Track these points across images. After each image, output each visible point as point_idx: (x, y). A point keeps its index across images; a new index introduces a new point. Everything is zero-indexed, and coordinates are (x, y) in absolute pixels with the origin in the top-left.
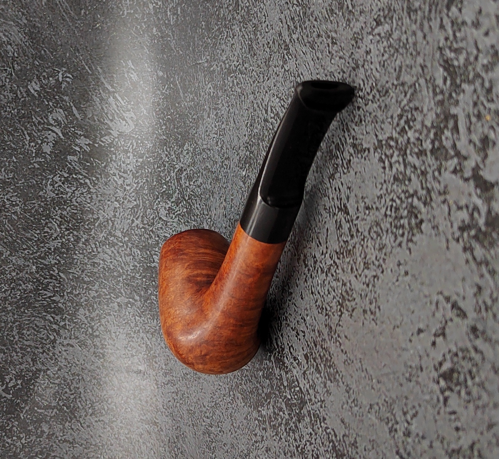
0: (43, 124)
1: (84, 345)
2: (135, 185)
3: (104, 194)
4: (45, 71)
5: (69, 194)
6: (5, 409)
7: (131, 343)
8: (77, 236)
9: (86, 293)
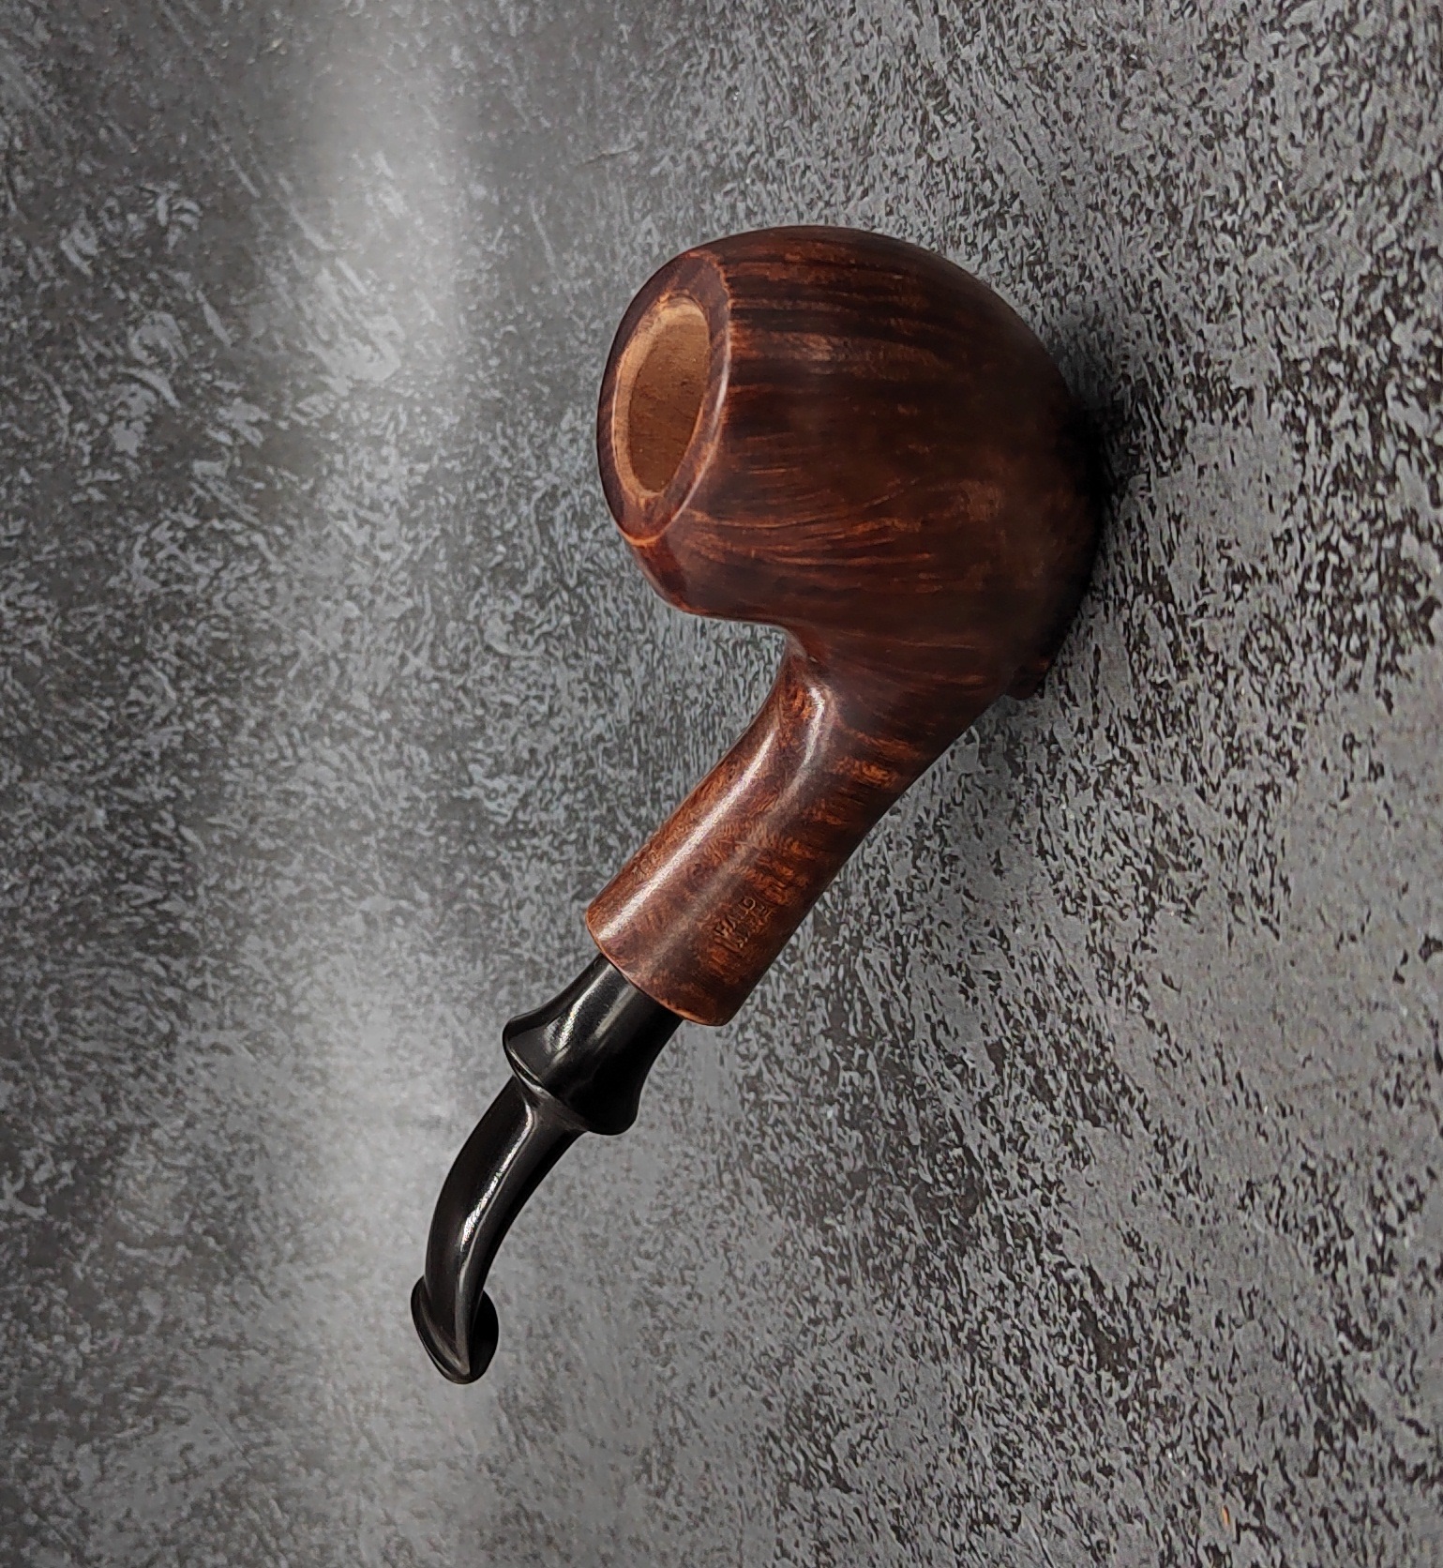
0: (115, 360)
1: (263, 1044)
2: (408, 548)
3: (314, 577)
4: (111, 194)
5: (203, 583)
6: (24, 1252)
7: (408, 1036)
8: (231, 712)
9: (263, 885)
